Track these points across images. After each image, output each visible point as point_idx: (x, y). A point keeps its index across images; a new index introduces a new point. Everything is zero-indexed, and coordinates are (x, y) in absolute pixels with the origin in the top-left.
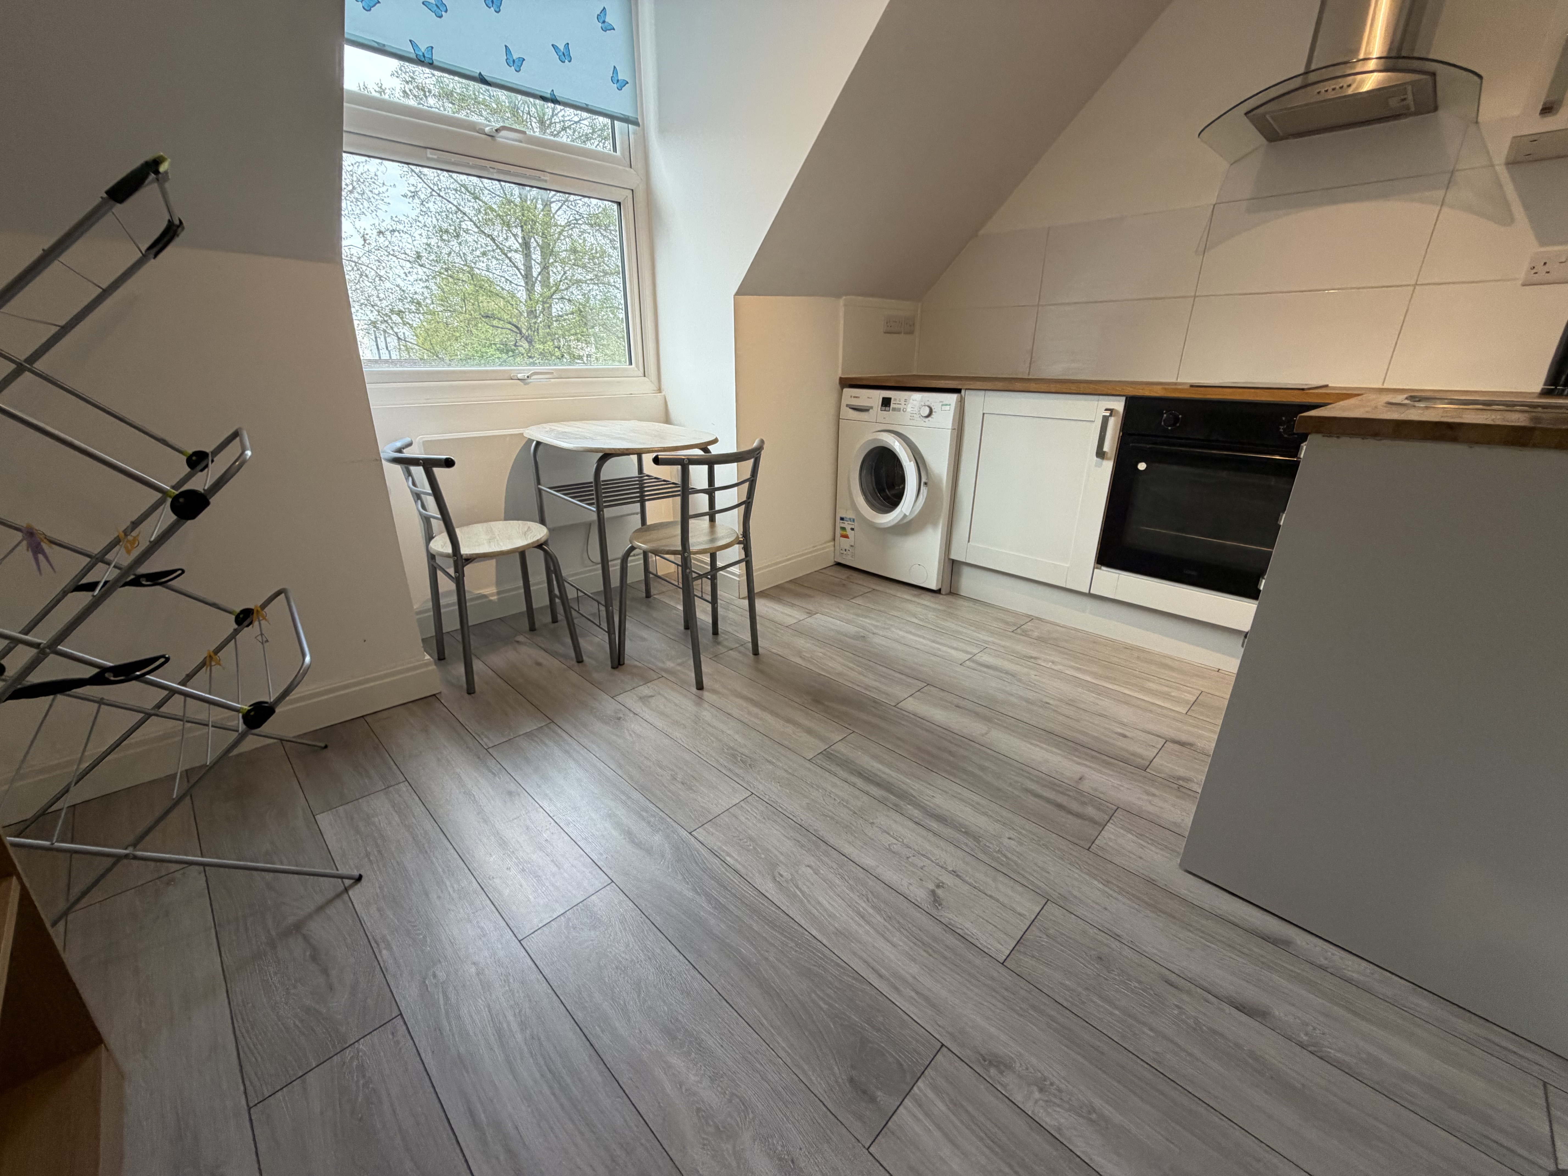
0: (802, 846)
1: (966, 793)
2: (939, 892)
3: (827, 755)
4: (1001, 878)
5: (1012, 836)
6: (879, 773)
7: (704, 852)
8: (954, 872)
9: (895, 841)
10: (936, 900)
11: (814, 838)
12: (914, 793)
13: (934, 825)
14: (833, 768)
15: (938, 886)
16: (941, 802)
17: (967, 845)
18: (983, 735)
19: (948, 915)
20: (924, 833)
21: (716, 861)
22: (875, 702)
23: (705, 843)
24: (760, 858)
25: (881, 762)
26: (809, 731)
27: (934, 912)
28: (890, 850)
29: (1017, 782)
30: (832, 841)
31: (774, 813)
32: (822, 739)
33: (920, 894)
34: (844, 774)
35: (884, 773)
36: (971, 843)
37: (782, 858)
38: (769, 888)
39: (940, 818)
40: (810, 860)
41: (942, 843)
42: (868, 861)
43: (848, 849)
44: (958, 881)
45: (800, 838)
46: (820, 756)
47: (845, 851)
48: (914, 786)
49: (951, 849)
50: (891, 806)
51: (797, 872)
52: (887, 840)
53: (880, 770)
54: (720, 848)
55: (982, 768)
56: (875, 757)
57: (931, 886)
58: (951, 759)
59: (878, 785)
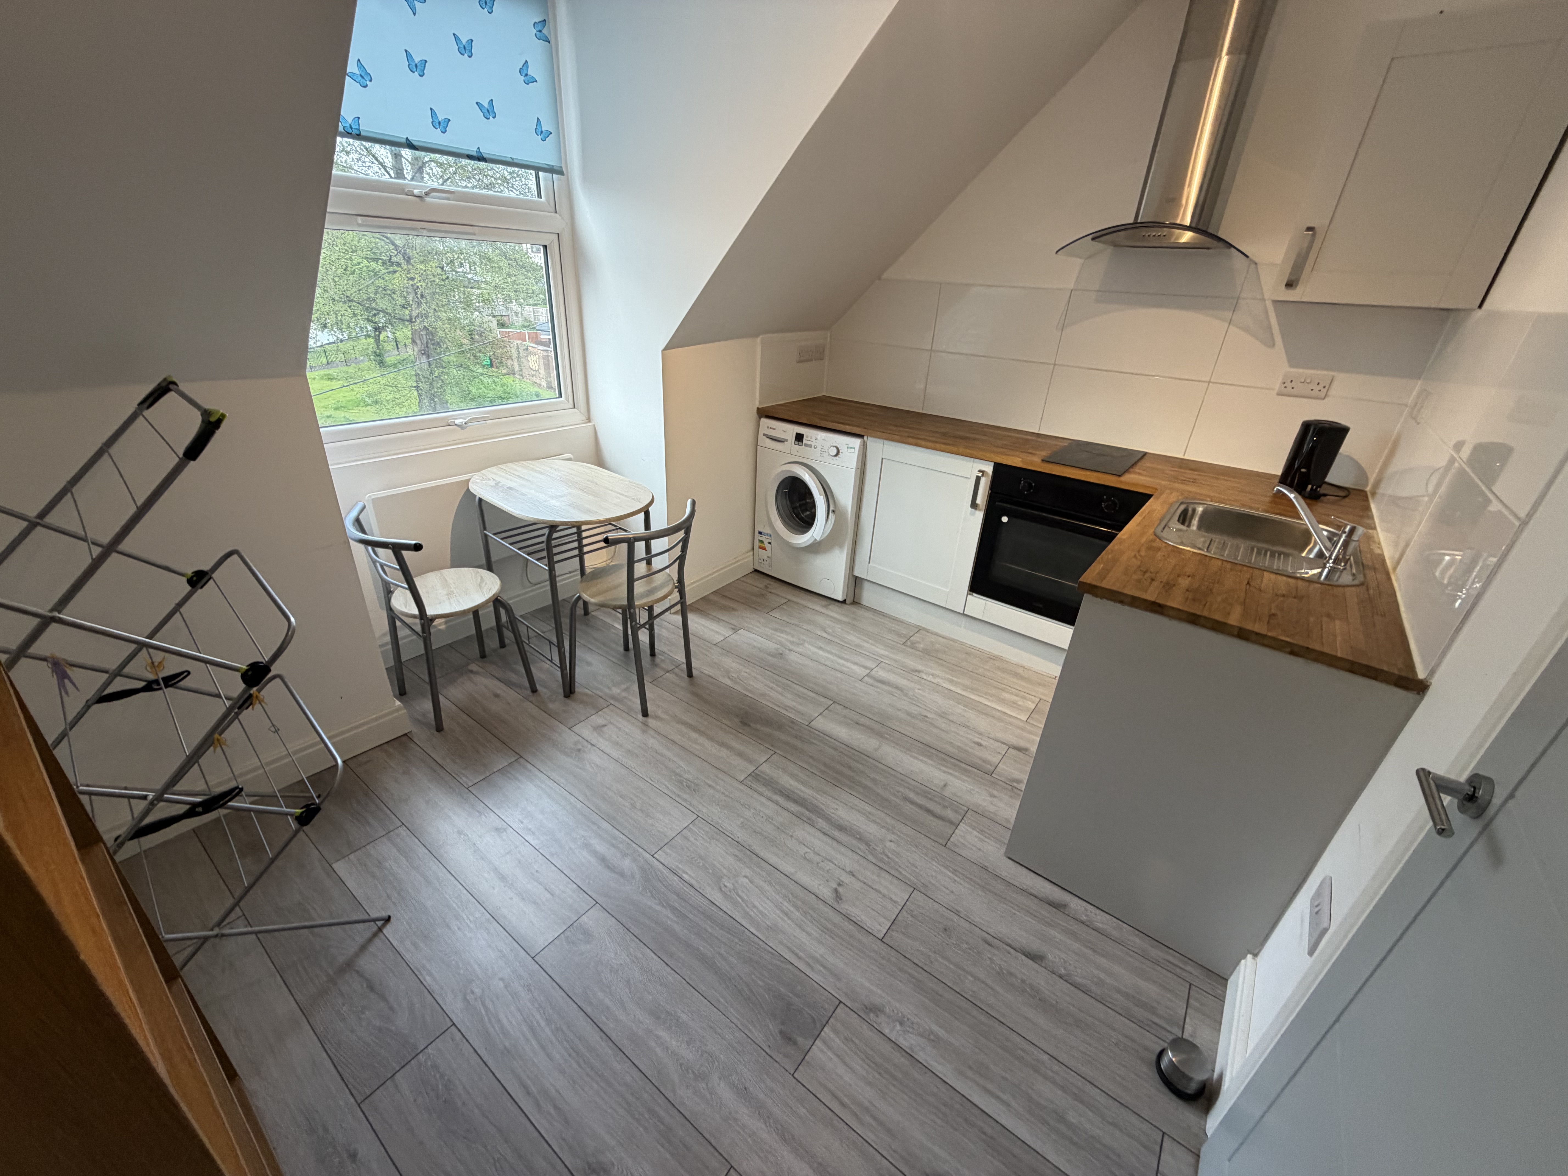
0: (740, 860)
1: (861, 805)
2: (840, 890)
3: (755, 776)
4: (883, 874)
5: (893, 839)
6: (796, 791)
7: (665, 871)
8: (851, 873)
9: (809, 850)
10: (838, 896)
11: (748, 852)
12: (823, 807)
13: (837, 834)
14: (762, 789)
15: (839, 885)
16: (843, 814)
17: (860, 849)
18: (876, 750)
19: (845, 907)
20: (829, 841)
21: (676, 878)
22: (793, 722)
23: (665, 863)
24: (709, 872)
25: (798, 780)
26: (740, 754)
27: (836, 906)
28: (805, 858)
29: (898, 792)
30: (762, 854)
31: (717, 833)
32: (750, 761)
33: (826, 892)
34: (768, 793)
35: (801, 791)
36: (863, 847)
37: (725, 871)
38: (717, 898)
39: (841, 828)
40: (747, 872)
41: (842, 849)
42: (788, 869)
43: (773, 860)
44: (853, 880)
45: (737, 853)
46: (750, 778)
47: (771, 861)
48: (822, 800)
49: (850, 853)
50: (805, 819)
51: (737, 882)
52: (802, 850)
53: (797, 789)
54: (677, 867)
55: (874, 781)
56: (792, 776)
57: (835, 886)
58: (852, 774)
59: (795, 801)
